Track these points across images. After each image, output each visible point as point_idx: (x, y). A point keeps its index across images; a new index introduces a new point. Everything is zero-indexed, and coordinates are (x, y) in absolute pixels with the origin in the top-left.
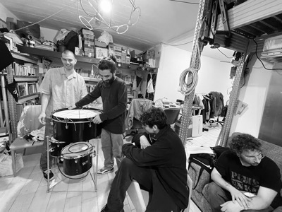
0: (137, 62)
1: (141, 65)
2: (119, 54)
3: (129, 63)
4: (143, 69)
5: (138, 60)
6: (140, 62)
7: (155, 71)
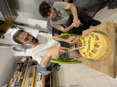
0: (22, 67)
1: (24, 65)
2: (15, 79)
3: (22, 72)
4: (26, 64)
6: (22, 66)
7: (28, 58)
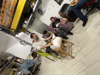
1: (7, 63)
3: (1, 69)
5: (3, 64)
